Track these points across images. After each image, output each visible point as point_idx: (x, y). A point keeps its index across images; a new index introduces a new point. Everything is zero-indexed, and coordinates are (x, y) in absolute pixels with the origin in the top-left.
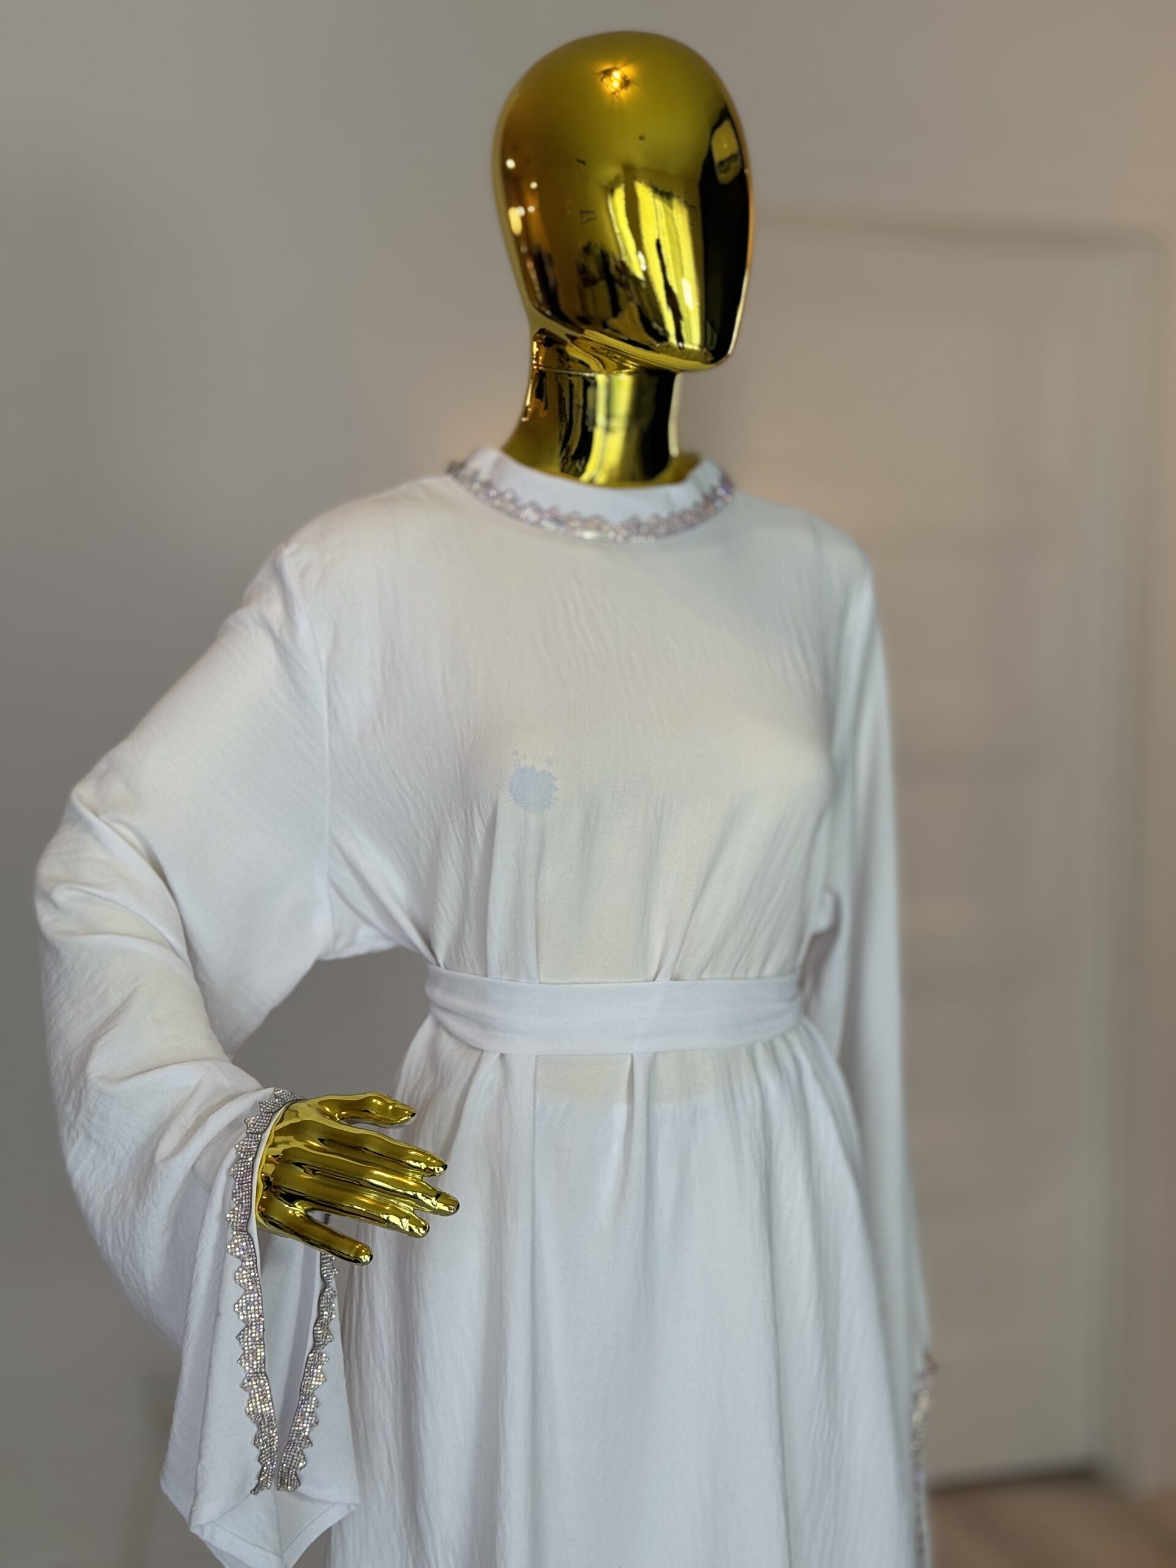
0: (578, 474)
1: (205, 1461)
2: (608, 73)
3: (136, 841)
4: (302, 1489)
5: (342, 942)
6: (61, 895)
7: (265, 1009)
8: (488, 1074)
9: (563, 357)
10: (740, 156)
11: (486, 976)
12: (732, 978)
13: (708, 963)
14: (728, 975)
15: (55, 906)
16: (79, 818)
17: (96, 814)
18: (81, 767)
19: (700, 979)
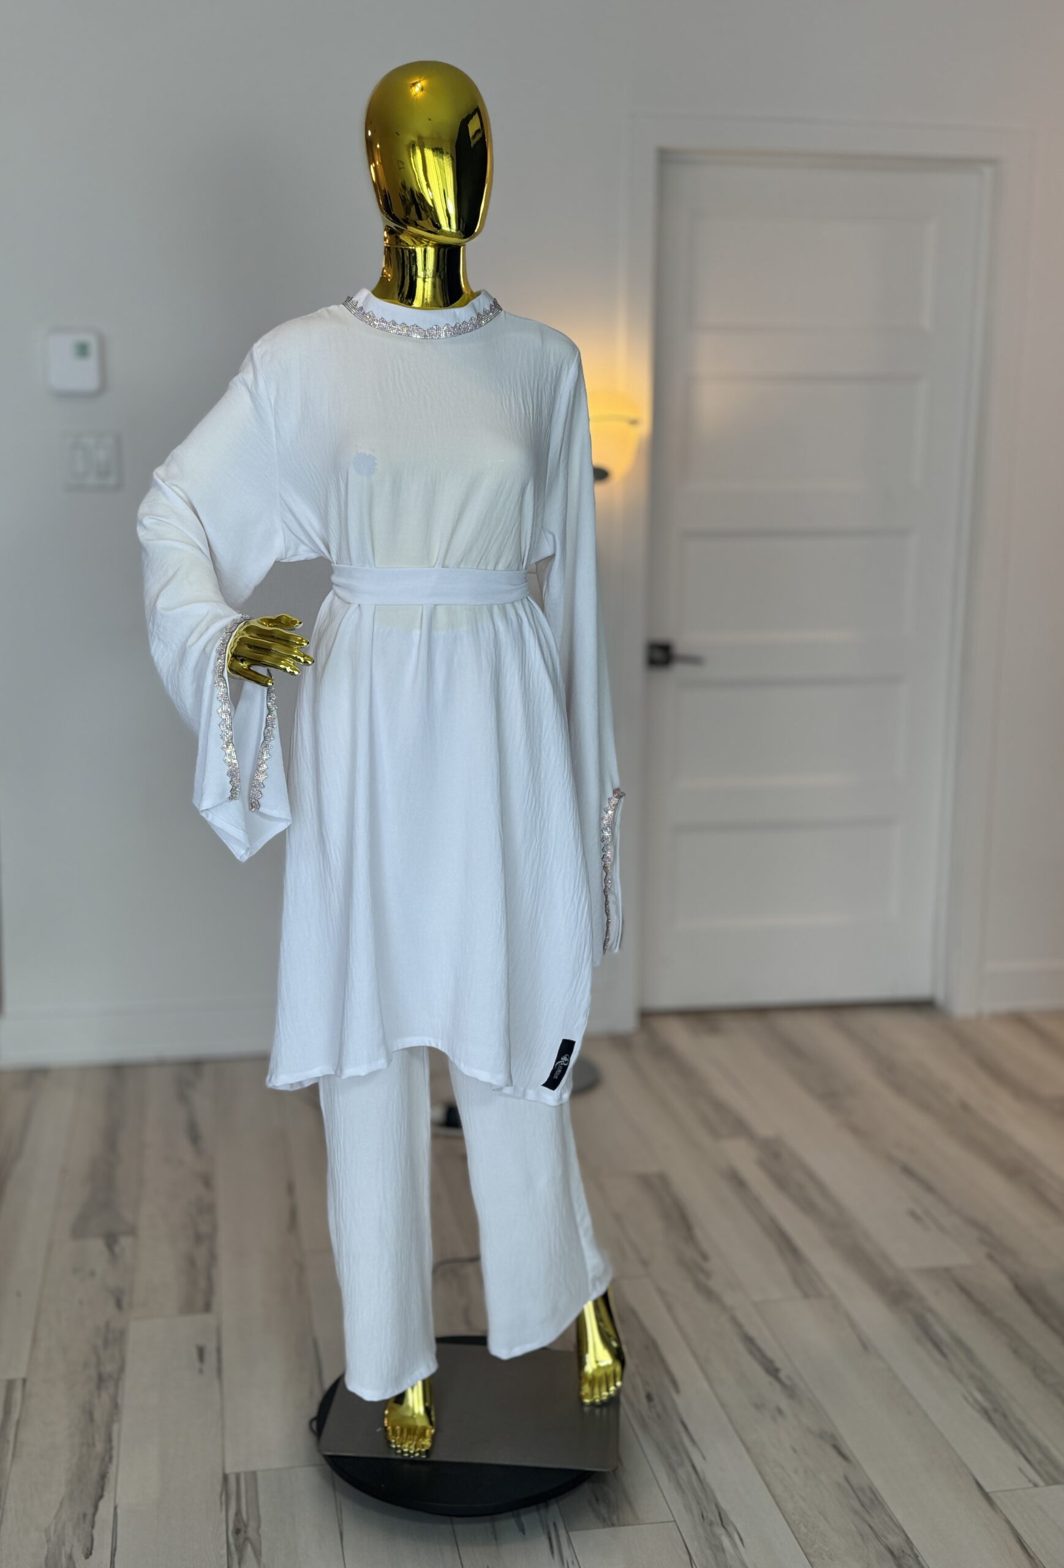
0: (411, 304)
1: (205, 782)
2: (414, 84)
3: (184, 496)
4: (261, 809)
5: (290, 553)
6: (147, 521)
7: (252, 586)
8: (352, 614)
9: (399, 241)
10: (482, 131)
11: (351, 565)
12: (477, 569)
13: (462, 560)
14: (475, 567)
15: (145, 527)
16: (157, 484)
17: (164, 482)
18: (160, 460)
19: (459, 568)
